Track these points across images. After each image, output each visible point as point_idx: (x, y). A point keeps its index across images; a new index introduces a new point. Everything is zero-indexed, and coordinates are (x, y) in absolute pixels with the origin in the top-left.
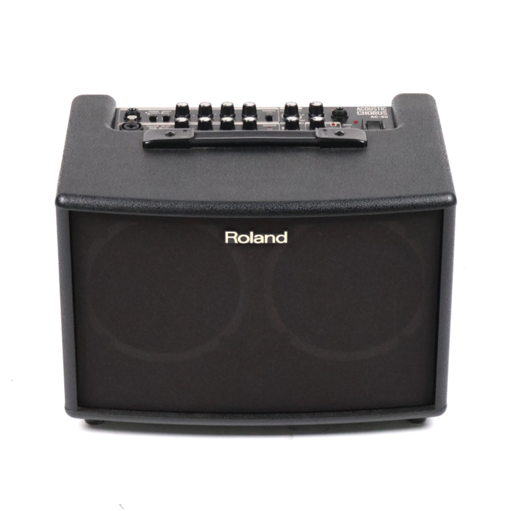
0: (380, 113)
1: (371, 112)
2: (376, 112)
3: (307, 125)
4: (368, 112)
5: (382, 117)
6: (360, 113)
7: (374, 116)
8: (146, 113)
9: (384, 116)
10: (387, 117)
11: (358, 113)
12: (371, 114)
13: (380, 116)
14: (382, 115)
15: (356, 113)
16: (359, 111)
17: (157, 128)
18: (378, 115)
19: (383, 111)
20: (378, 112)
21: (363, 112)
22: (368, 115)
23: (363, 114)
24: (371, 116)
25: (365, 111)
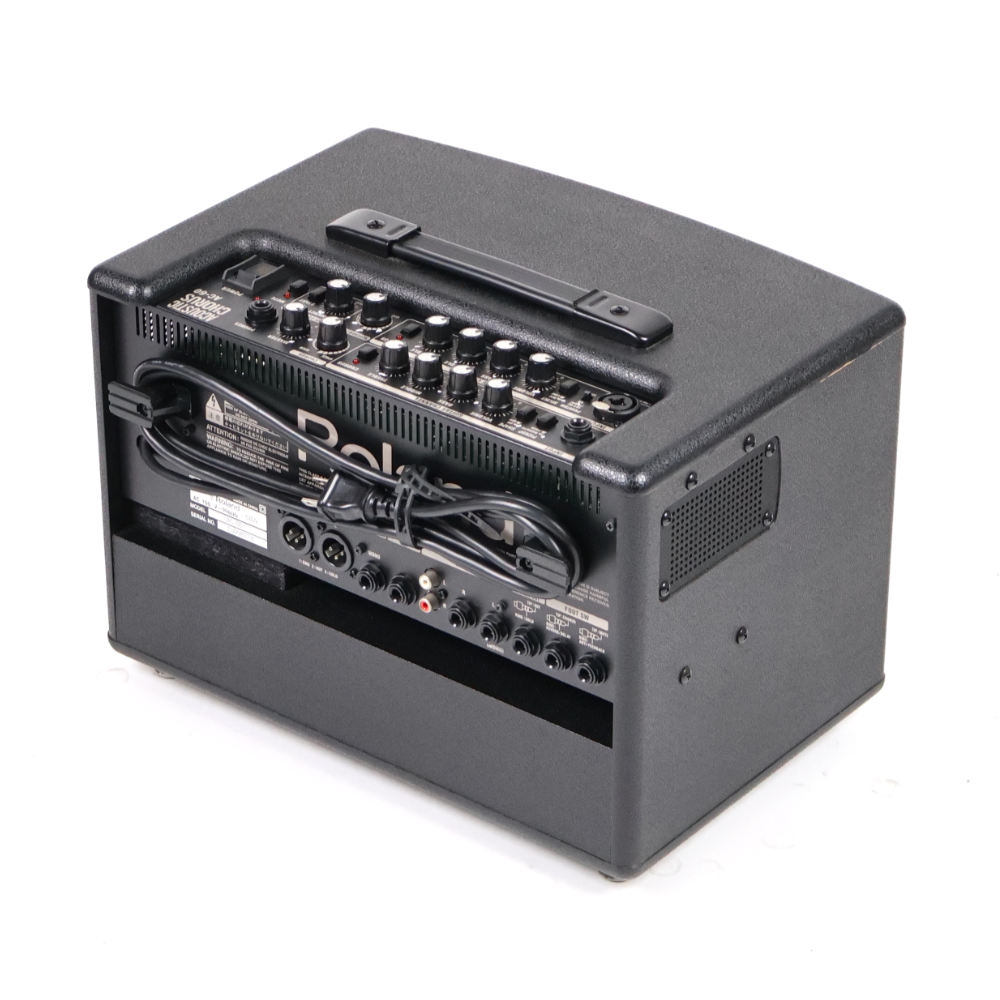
0: (195, 300)
1: (205, 306)
4: (209, 307)
5: (204, 293)
6: (223, 311)
7: (212, 299)
8: (543, 436)
9: (196, 294)
10: (196, 291)
13: (203, 296)
15: (229, 312)
16: (217, 315)
20: (193, 303)
22: (218, 304)
23: (221, 308)
24: (217, 301)
25: (210, 311)
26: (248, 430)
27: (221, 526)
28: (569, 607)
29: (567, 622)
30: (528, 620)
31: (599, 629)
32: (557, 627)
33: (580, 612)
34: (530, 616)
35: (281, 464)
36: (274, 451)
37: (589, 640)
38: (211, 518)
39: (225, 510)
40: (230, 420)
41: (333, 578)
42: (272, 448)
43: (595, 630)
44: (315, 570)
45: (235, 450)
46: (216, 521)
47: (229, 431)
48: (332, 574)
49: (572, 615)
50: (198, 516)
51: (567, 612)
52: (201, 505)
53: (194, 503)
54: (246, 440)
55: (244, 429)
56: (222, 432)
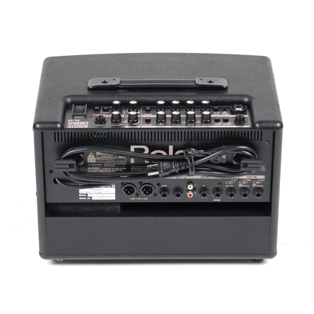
0: (73, 123)
1: (79, 124)
2: (75, 124)
3: (123, 115)
4: (81, 124)
5: (72, 120)
6: (86, 123)
7: (77, 121)
8: (231, 124)
9: (70, 121)
10: (68, 121)
11: (88, 123)
12: (79, 123)
13: (73, 121)
14: (71, 122)
15: (89, 123)
16: (87, 125)
17: (222, 113)
18: (74, 122)
19: (70, 125)
20: (74, 124)
21: (84, 124)
22: (81, 122)
23: (84, 122)
24: (79, 121)
25: (83, 125)
26: (107, 160)
27: (93, 199)
28: (248, 176)
29: (247, 181)
30: (231, 186)
31: (261, 179)
32: (243, 184)
33: (253, 176)
34: (232, 184)
35: (122, 168)
36: (119, 164)
37: (257, 184)
38: (89, 197)
39: (96, 192)
40: (99, 159)
41: (146, 200)
42: (118, 163)
43: (259, 180)
44: (137, 200)
45: (101, 169)
46: (91, 197)
47: (98, 163)
48: (145, 199)
49: (250, 178)
50: (83, 198)
51: (248, 178)
52: (84, 194)
53: (81, 194)
54: (106, 164)
55: (105, 160)
56: (95, 165)
